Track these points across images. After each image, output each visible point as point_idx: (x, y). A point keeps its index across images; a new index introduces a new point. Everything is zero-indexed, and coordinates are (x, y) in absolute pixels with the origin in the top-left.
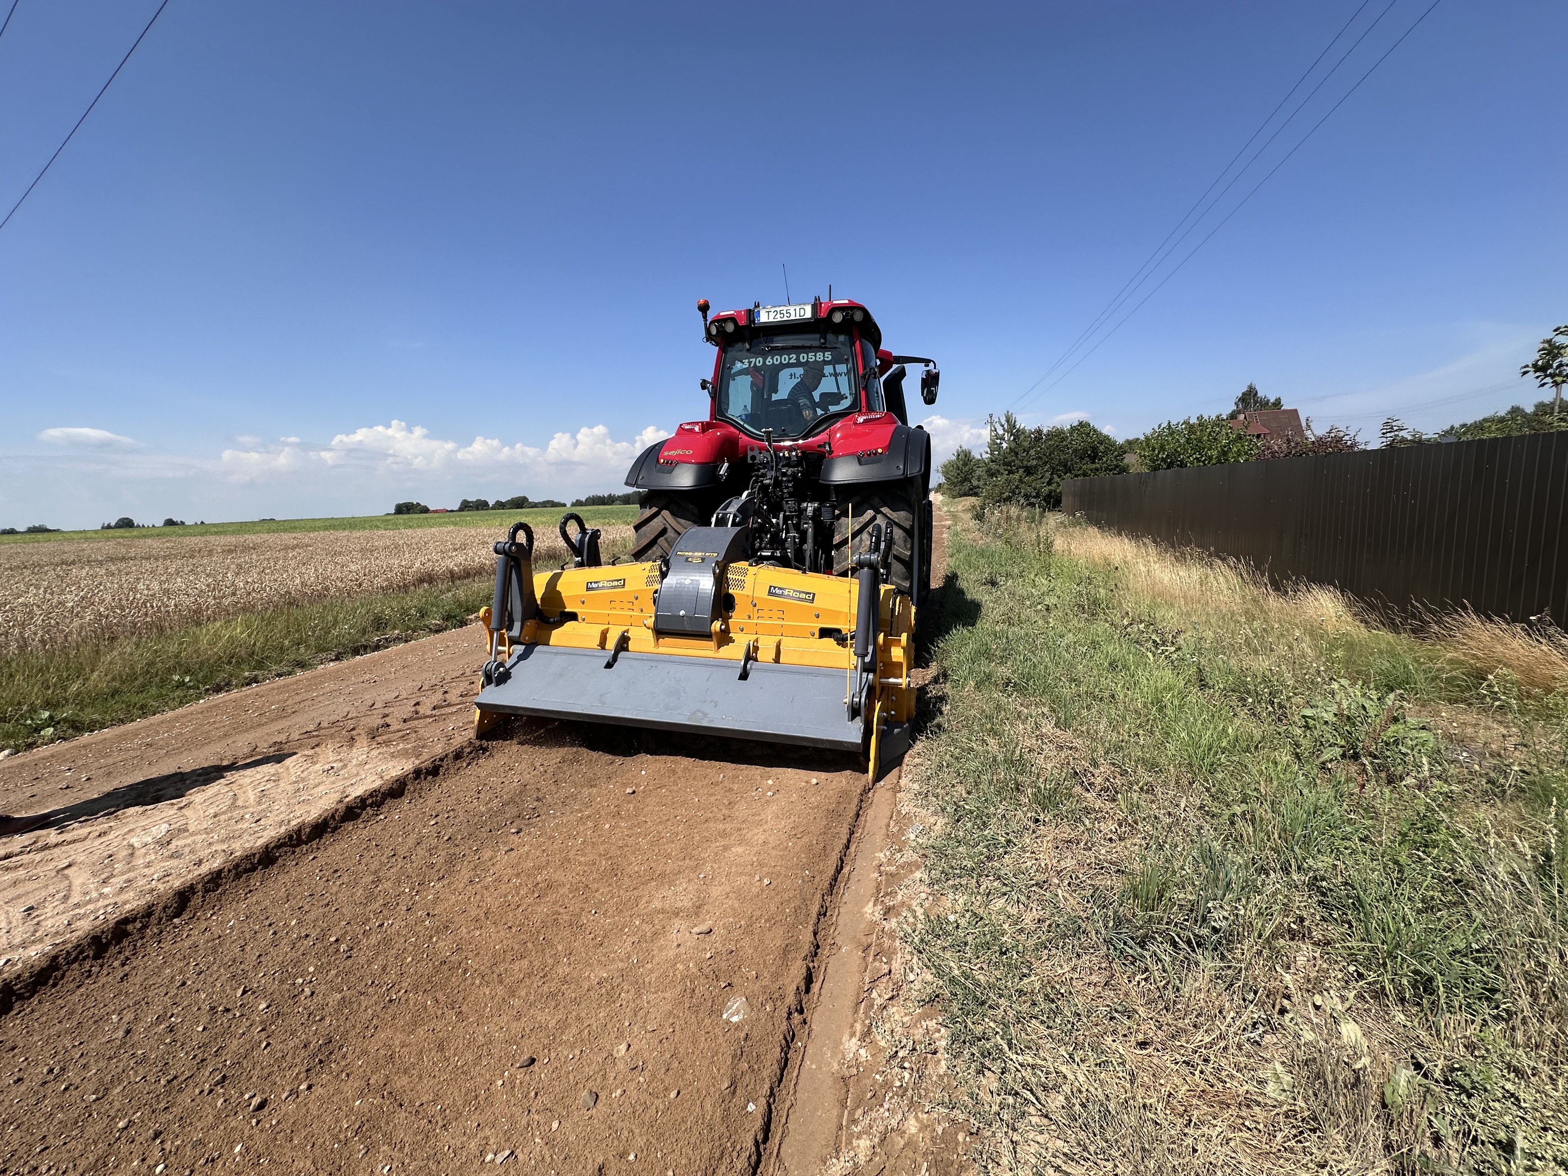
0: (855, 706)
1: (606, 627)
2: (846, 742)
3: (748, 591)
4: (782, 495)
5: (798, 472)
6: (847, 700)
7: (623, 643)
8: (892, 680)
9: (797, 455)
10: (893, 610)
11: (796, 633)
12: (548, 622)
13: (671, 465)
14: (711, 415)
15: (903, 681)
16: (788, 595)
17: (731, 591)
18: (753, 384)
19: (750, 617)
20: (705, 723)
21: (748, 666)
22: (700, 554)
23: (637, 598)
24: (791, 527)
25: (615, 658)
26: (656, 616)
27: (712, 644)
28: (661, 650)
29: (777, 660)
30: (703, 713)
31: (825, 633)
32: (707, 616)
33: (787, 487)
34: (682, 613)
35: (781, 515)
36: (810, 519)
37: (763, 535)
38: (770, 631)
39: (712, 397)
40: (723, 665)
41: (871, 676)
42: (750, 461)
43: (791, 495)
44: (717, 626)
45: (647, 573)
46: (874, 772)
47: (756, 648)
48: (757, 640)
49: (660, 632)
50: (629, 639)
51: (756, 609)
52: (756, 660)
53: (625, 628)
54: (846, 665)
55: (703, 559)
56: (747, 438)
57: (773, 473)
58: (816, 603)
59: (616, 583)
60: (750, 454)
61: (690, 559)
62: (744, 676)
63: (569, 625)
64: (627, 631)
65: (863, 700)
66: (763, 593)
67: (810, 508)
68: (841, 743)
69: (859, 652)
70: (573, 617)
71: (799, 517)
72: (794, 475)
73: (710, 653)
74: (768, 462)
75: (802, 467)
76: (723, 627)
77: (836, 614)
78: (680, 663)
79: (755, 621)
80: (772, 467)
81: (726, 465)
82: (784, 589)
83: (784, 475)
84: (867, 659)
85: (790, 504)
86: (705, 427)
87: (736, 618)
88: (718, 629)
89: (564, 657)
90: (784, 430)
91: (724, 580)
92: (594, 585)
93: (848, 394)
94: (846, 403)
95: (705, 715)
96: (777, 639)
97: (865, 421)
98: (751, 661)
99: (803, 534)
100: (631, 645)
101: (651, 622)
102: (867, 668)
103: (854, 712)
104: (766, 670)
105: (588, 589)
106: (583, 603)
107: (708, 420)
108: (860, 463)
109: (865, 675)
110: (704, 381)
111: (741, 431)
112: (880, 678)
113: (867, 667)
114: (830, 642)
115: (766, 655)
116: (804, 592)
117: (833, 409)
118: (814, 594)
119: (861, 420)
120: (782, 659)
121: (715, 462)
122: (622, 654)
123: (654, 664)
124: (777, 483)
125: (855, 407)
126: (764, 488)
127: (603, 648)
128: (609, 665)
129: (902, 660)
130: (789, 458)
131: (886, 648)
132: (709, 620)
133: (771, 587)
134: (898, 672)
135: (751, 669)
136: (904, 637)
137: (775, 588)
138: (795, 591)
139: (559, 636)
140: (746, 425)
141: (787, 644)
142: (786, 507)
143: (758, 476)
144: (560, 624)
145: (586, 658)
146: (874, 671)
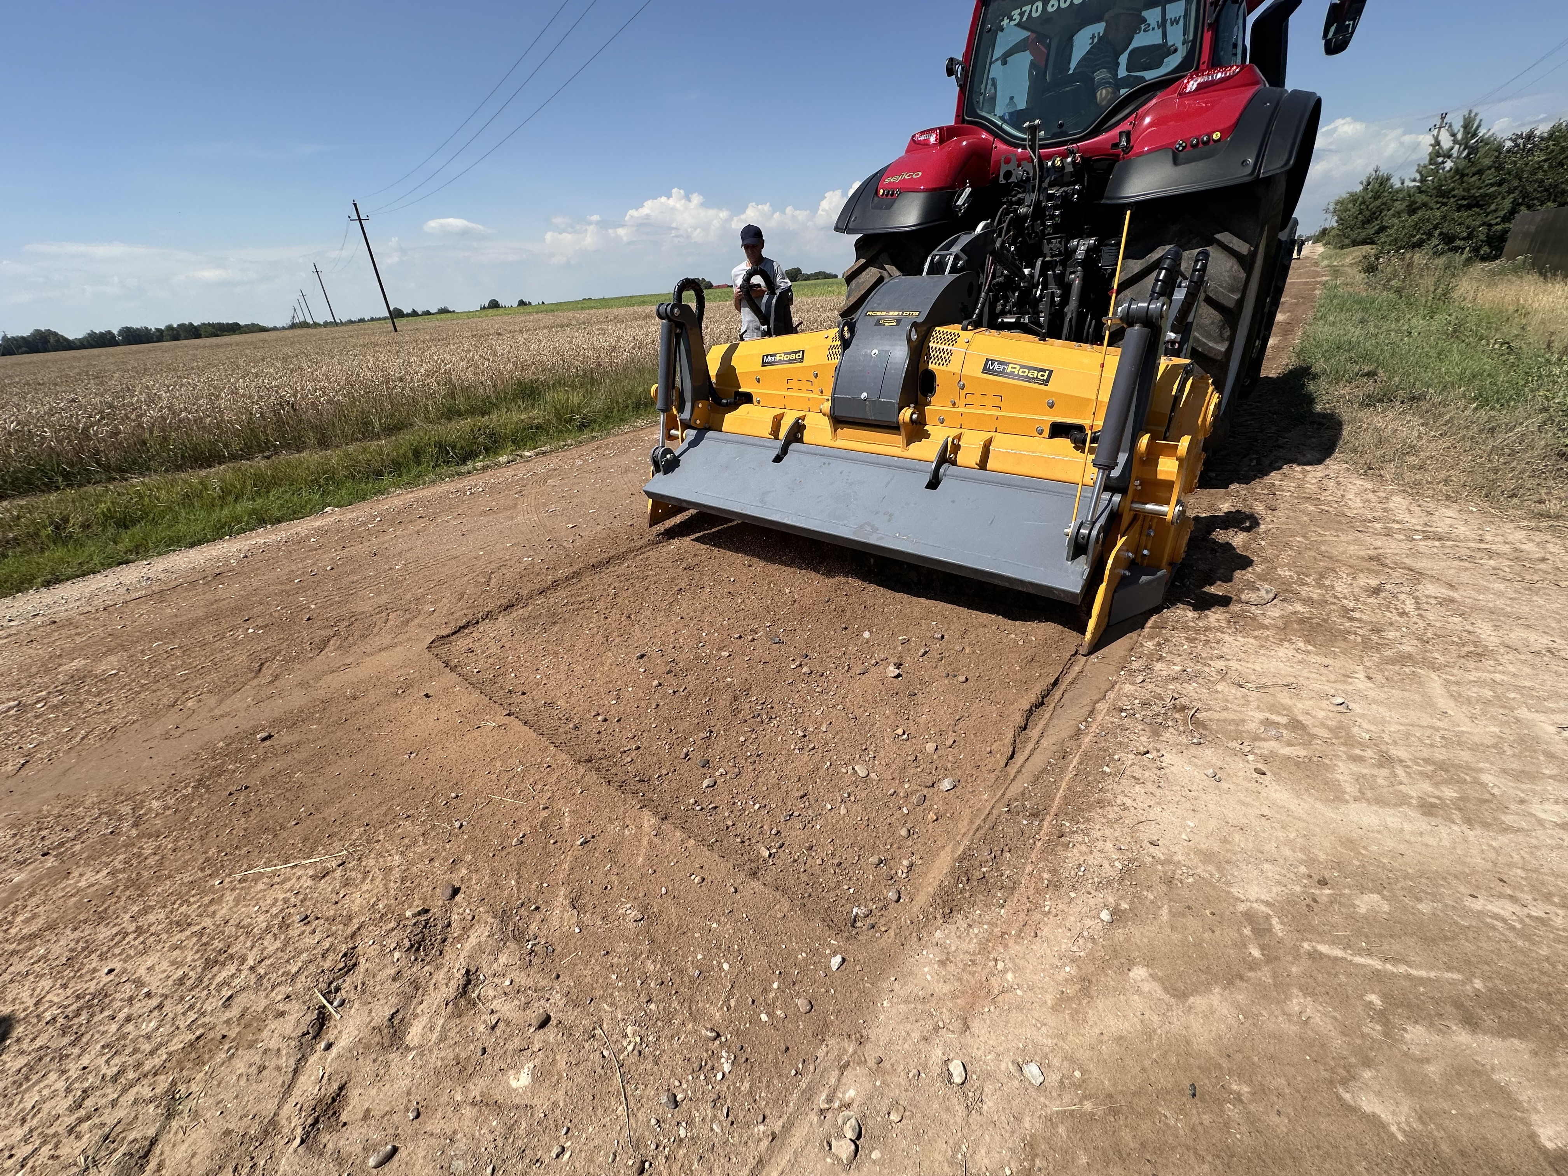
0: (1080, 540)
1: (779, 411)
2: (1056, 589)
3: (954, 366)
4: (1043, 231)
5: (1074, 192)
6: (1069, 531)
7: (797, 432)
8: (1150, 507)
9: (1073, 162)
10: (1177, 398)
11: (1017, 429)
12: (721, 404)
13: (892, 196)
14: (957, 116)
15: (1170, 510)
16: (1012, 373)
17: (931, 367)
18: (1033, 65)
19: (954, 404)
20: (873, 540)
21: (942, 471)
22: (896, 313)
23: (816, 376)
24: (1051, 280)
25: (785, 450)
26: (833, 400)
27: (900, 439)
28: (839, 443)
29: (983, 464)
30: (873, 527)
31: (1058, 430)
32: (895, 401)
33: (1052, 217)
34: (864, 395)
35: (1039, 263)
36: (1079, 264)
37: (1010, 294)
38: (978, 424)
39: (960, 86)
40: (908, 466)
41: (1117, 498)
42: (1002, 181)
43: (1056, 228)
44: (906, 414)
45: (829, 342)
46: (1094, 634)
47: (956, 448)
48: (959, 437)
49: (838, 421)
50: (804, 427)
51: (963, 393)
52: (954, 463)
53: (801, 414)
54: (1078, 479)
55: (898, 321)
56: (1004, 147)
57: (1034, 196)
58: (1052, 386)
59: (794, 356)
60: (1004, 168)
61: (882, 322)
62: (933, 484)
63: (744, 408)
64: (803, 418)
65: (1094, 533)
66: (974, 369)
67: (1081, 247)
68: (1050, 589)
69: (1102, 461)
70: (747, 398)
71: (1064, 264)
72: (1066, 197)
73: (898, 451)
74: (1028, 179)
75: (1082, 184)
76: (915, 416)
77: (1081, 403)
78: (857, 461)
79: (961, 410)
80: (1034, 187)
81: (968, 190)
82: (1007, 364)
83: (1051, 197)
84: (1115, 473)
85: (1054, 245)
86: (946, 134)
87: (936, 406)
88: (907, 419)
89: (736, 446)
90: (1061, 126)
91: (925, 351)
92: (770, 359)
93: (1179, 45)
94: (1172, 62)
95: (874, 529)
96: (987, 436)
97: (1200, 87)
98: (946, 465)
99: (1066, 288)
100: (807, 436)
101: (827, 406)
102: (1109, 486)
103: (1078, 548)
104: (964, 478)
105: (764, 364)
106: (758, 381)
107: (952, 123)
108: (1176, 162)
109: (1106, 496)
110: (951, 60)
111: (996, 135)
112: (1133, 502)
113: (1112, 483)
114: (1065, 444)
115: (968, 456)
116: (1035, 369)
117: (1150, 75)
118: (1051, 372)
119: (1192, 86)
120: (989, 466)
121: (953, 186)
122: (794, 446)
123: (827, 460)
124: (1039, 212)
125: (1188, 66)
126: (1019, 220)
127: (776, 438)
128: (778, 459)
129: (1174, 478)
130: (1063, 168)
131: (1152, 456)
132: (897, 406)
133: (988, 360)
134: (1163, 495)
135: (944, 475)
136: (1184, 443)
137: (993, 361)
138: (1022, 367)
139: (732, 421)
140: (1005, 126)
141: (1002, 444)
142: (1046, 249)
143: (1012, 203)
144: (733, 406)
145: (755, 449)
146: (1123, 491)
